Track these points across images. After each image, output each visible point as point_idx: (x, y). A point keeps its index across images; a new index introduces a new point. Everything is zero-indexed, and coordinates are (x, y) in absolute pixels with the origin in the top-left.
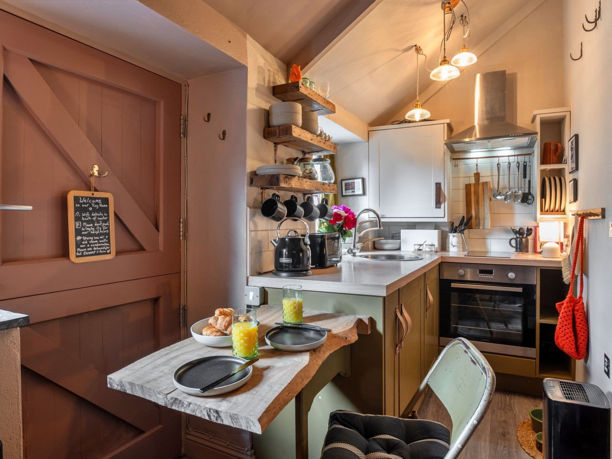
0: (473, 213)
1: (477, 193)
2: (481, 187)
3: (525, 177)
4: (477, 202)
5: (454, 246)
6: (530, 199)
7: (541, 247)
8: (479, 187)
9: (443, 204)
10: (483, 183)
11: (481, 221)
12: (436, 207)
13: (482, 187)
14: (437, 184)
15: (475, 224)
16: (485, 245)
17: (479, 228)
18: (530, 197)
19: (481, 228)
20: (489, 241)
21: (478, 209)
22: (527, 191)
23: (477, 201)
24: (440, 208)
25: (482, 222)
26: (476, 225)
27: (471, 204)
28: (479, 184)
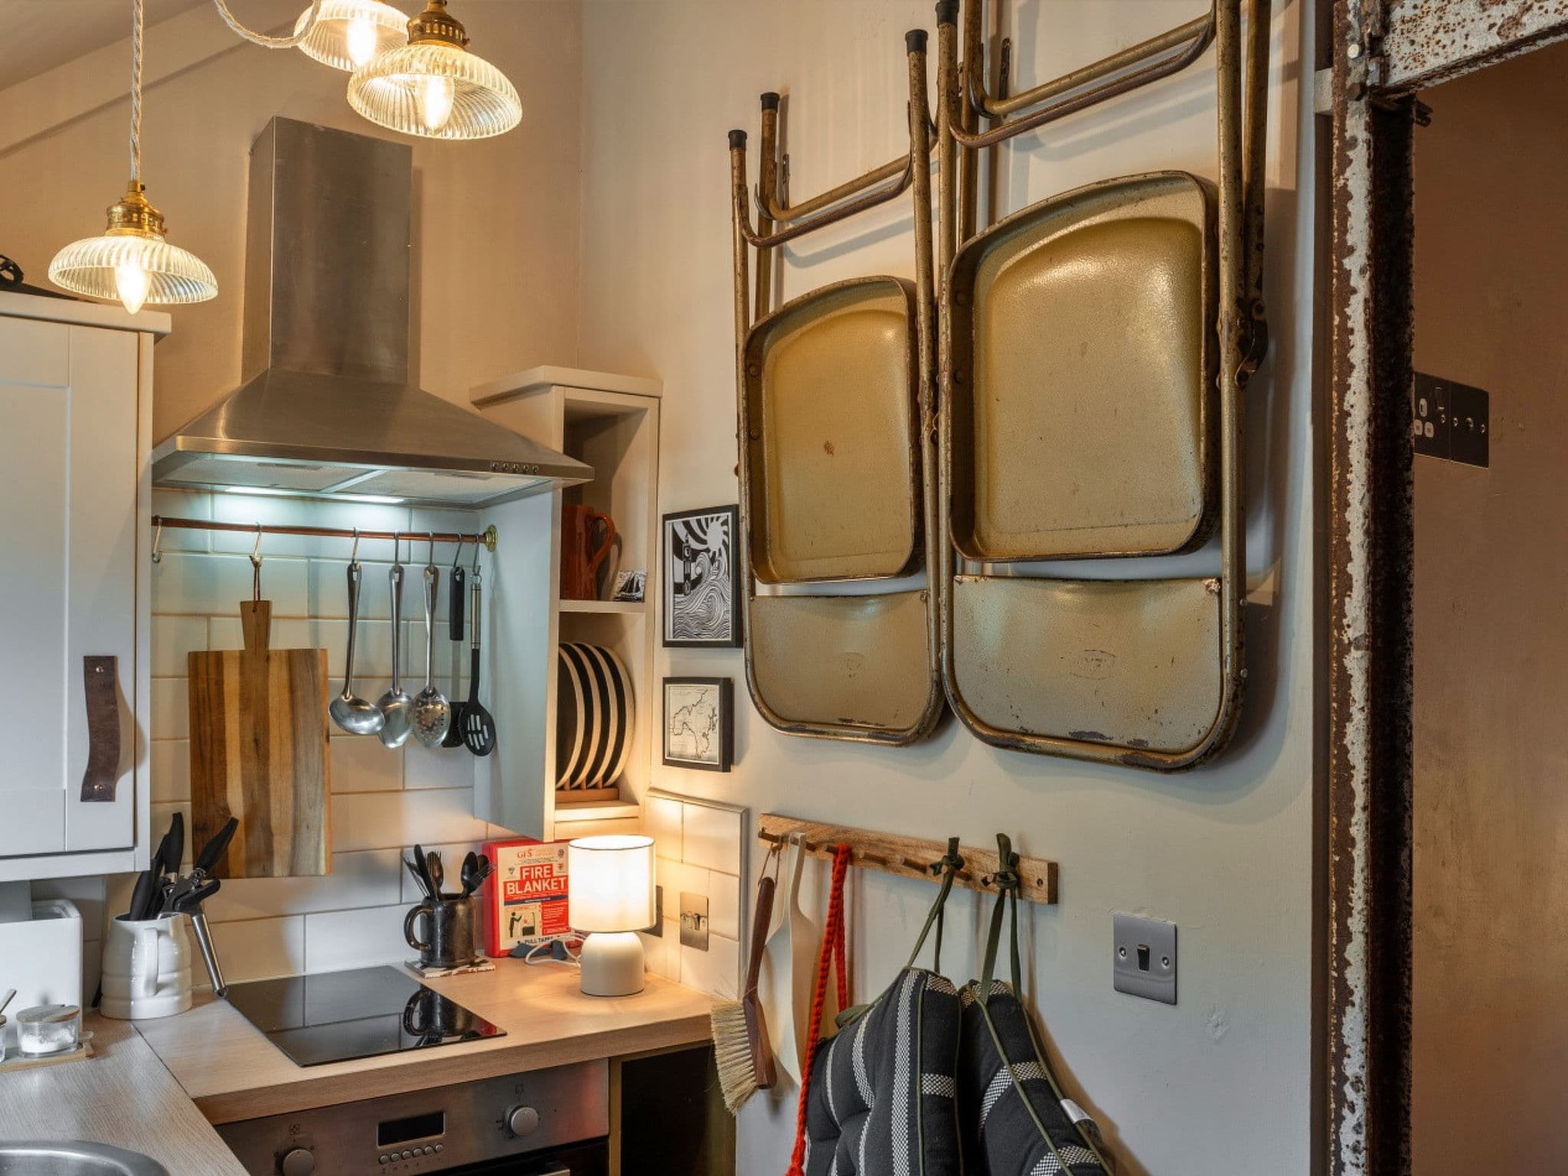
0: (236, 801)
1: (254, 703)
2: (277, 675)
3: (457, 634)
4: (258, 747)
5: (159, 988)
6: (477, 732)
7: (511, 928)
8: (267, 670)
9: (129, 775)
10: (290, 653)
11: (276, 838)
12: (87, 795)
13: (285, 675)
14: (91, 662)
15: (243, 855)
16: (278, 947)
17: (267, 873)
18: (475, 721)
19: (279, 868)
20: (295, 928)
21: (264, 780)
22: (464, 697)
23: (256, 741)
24: (108, 795)
25: (281, 846)
26: (250, 862)
27: (222, 751)
28: (268, 659)
